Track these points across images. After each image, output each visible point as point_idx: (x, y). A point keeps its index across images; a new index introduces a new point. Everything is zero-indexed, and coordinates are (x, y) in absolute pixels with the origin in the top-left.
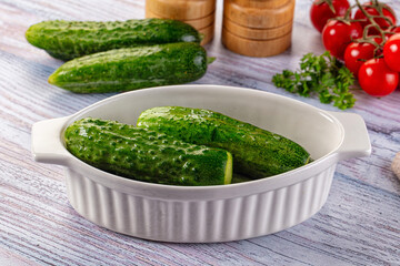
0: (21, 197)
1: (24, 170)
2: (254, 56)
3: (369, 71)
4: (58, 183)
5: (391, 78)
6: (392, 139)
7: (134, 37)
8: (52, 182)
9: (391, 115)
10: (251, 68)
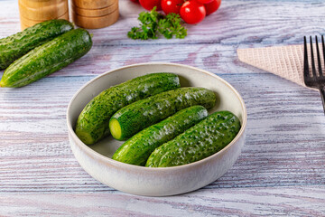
0: (48, 160)
1: (34, 144)
2: (105, 27)
3: (188, 10)
4: (62, 143)
5: (202, 9)
6: (223, 44)
7: (38, 38)
8: (57, 144)
9: (210, 32)
10: (109, 34)
